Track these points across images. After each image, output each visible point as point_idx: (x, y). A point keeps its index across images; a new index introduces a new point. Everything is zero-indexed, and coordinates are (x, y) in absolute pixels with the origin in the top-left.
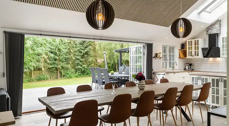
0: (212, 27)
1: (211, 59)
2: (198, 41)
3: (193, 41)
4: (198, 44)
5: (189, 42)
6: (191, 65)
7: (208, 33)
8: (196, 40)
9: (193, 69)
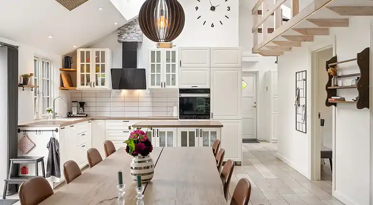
0: (129, 29)
1: (124, 92)
2: (103, 53)
3: (93, 52)
4: (103, 61)
5: (82, 53)
6: (82, 104)
7: (122, 40)
8: (100, 50)
9: (87, 113)
